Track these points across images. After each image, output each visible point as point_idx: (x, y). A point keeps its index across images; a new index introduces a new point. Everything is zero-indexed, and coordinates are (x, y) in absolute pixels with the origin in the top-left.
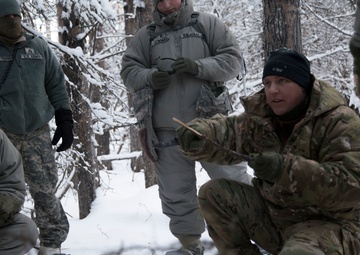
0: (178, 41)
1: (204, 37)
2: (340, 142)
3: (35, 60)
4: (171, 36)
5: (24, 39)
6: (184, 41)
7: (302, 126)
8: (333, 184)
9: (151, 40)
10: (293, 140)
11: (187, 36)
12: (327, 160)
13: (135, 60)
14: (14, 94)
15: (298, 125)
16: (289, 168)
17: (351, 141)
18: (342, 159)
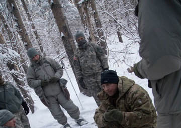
0: (44, 68)
1: (51, 65)
2: (137, 102)
3: (11, 89)
4: (41, 67)
5: (5, 83)
6: (46, 68)
7: (119, 100)
8: (141, 118)
9: (34, 70)
10: (118, 106)
11: (46, 66)
12: (135, 110)
13: (31, 78)
14: (10, 101)
15: (117, 101)
16: (125, 117)
17: (141, 100)
18: (141, 110)
